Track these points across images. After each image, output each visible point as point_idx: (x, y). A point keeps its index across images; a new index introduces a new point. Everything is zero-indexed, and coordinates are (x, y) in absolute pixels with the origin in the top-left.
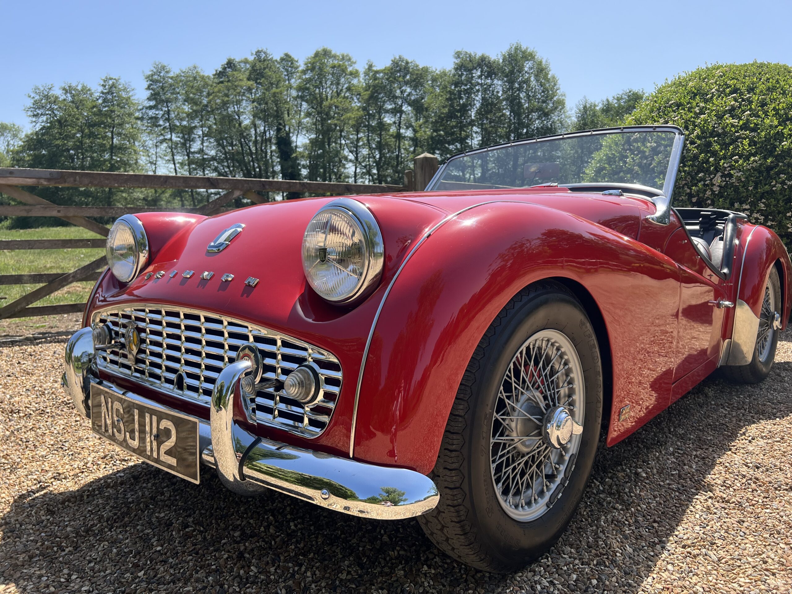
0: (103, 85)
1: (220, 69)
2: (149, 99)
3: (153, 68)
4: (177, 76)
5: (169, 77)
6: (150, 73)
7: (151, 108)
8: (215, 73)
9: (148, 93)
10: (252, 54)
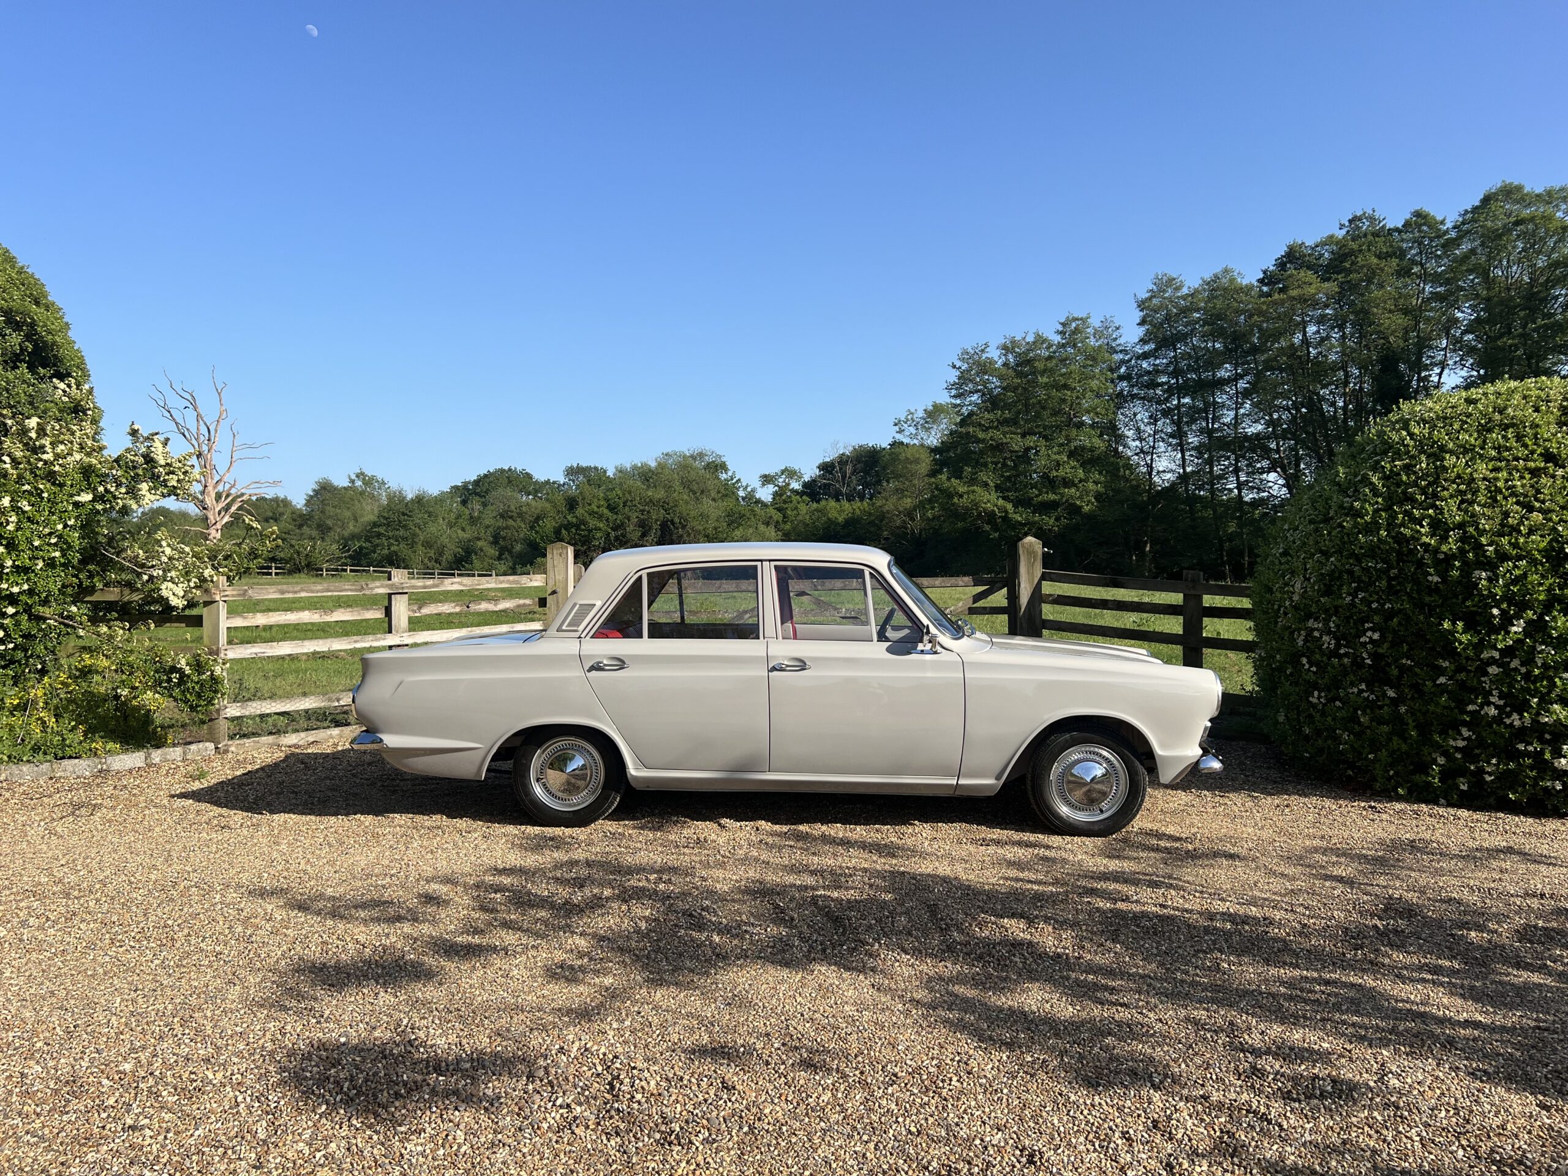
0: (1061, 333)
1: (1272, 268)
2: (1143, 341)
3: (1151, 287)
4: (1196, 291)
5: (1178, 297)
6: (1148, 295)
7: (1145, 356)
8: (1261, 276)
9: (1141, 331)
10: (1342, 226)
